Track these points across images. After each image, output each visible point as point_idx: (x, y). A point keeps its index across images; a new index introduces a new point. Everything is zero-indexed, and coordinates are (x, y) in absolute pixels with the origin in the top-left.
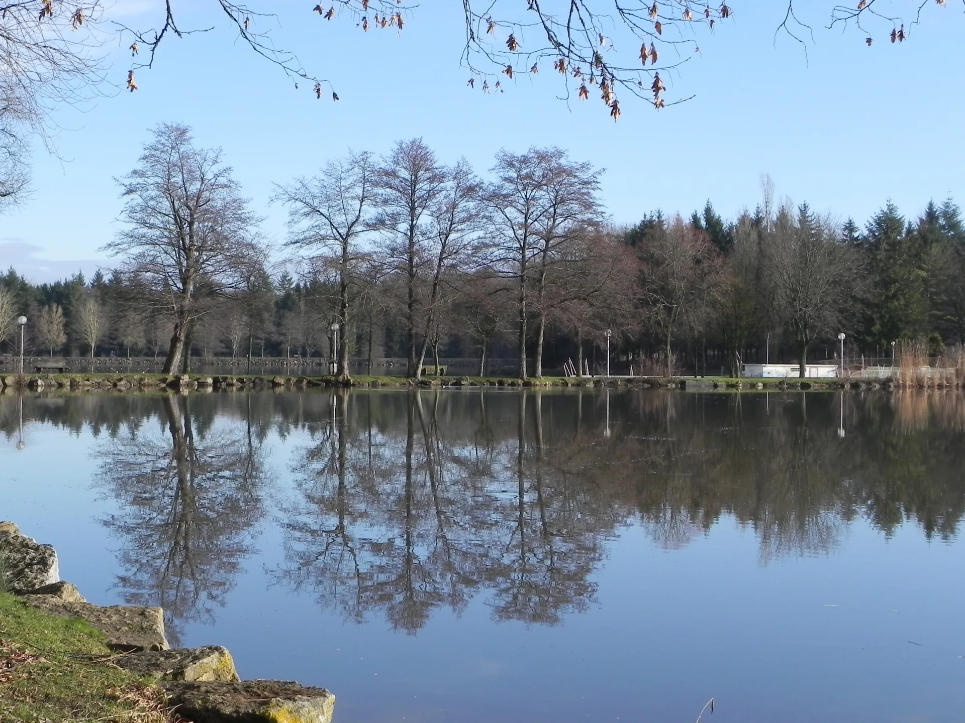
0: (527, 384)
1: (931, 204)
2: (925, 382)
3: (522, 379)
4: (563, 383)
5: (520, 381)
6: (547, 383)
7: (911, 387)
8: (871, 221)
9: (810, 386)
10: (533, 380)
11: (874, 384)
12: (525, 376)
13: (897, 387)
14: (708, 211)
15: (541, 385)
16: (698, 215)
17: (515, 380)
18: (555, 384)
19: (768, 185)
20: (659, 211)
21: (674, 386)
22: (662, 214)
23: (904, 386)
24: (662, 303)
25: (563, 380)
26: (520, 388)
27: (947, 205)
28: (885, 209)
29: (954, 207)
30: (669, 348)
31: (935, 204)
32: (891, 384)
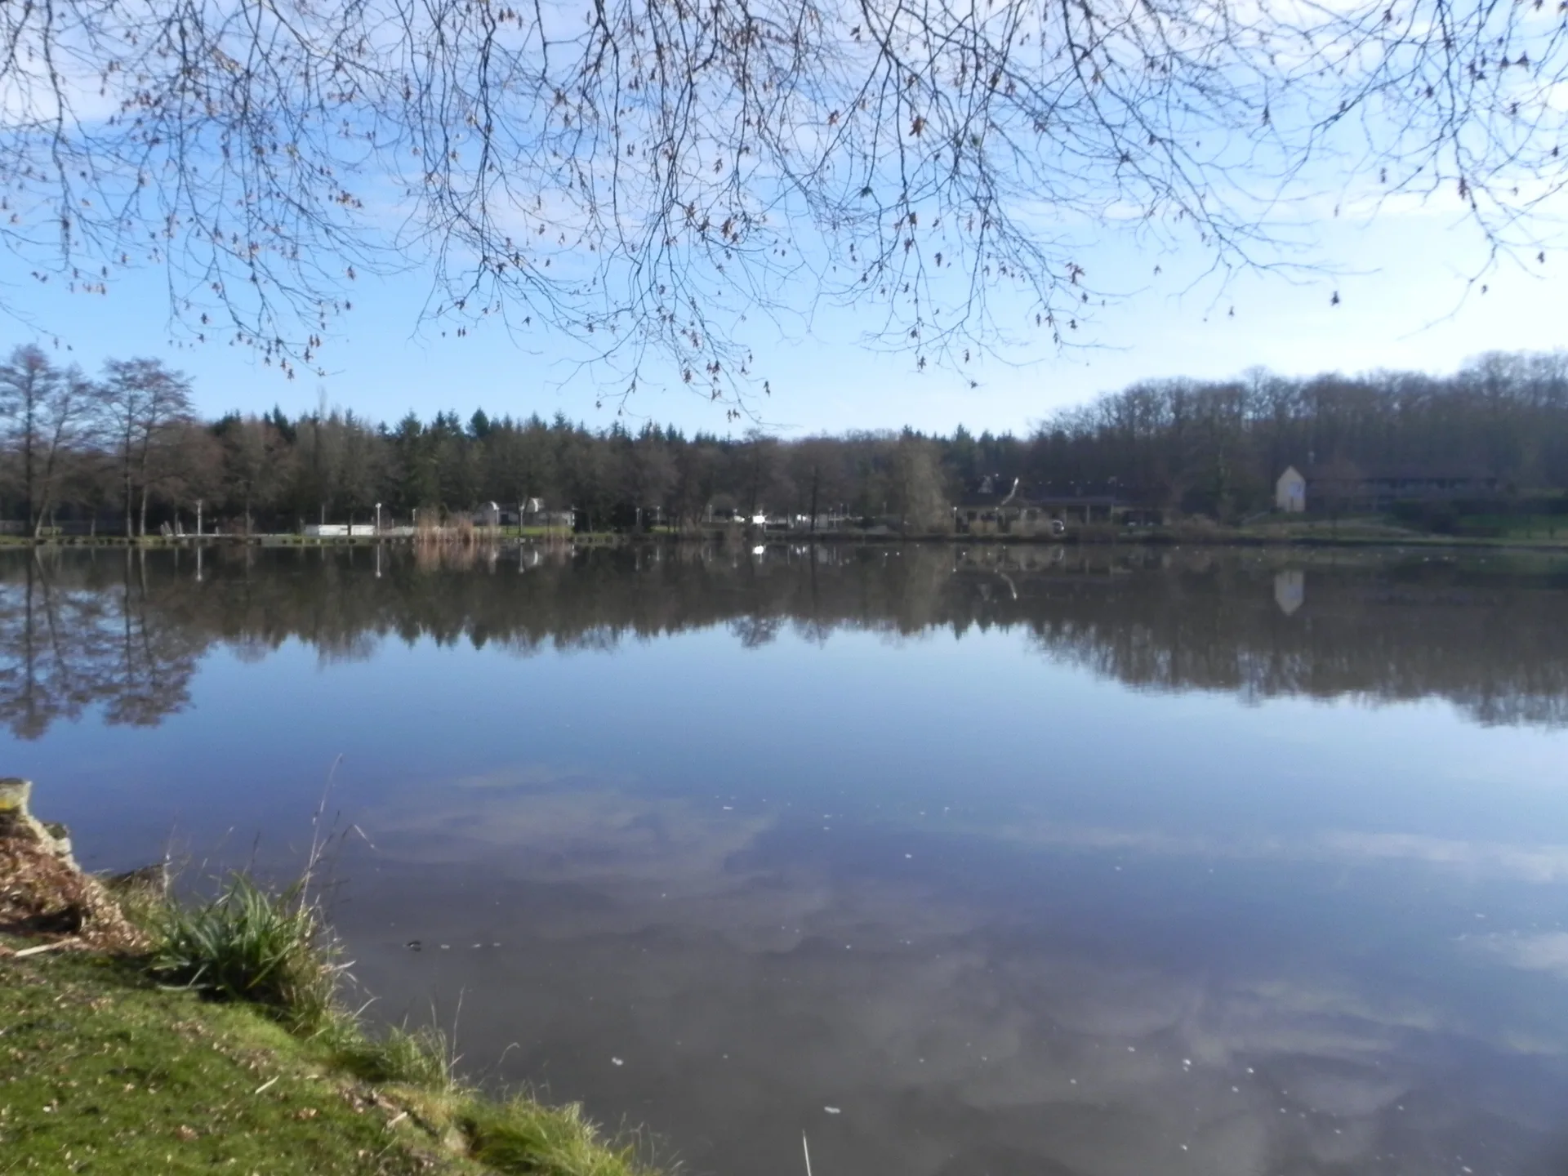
0: (132, 542)
1: (440, 413)
2: (437, 538)
3: (127, 537)
4: (162, 541)
5: (126, 540)
6: (149, 540)
7: (428, 541)
8: (398, 423)
9: (355, 542)
10: (137, 539)
11: (401, 539)
12: (130, 535)
13: (418, 541)
15: (144, 542)
16: (269, 415)
17: (121, 539)
18: (155, 542)
20: (237, 410)
21: (252, 542)
22: (240, 412)
23: (423, 541)
24: (243, 480)
25: (162, 538)
26: (126, 545)
27: (451, 414)
28: (408, 415)
29: (455, 415)
30: (248, 513)
31: (443, 413)
32: (414, 540)
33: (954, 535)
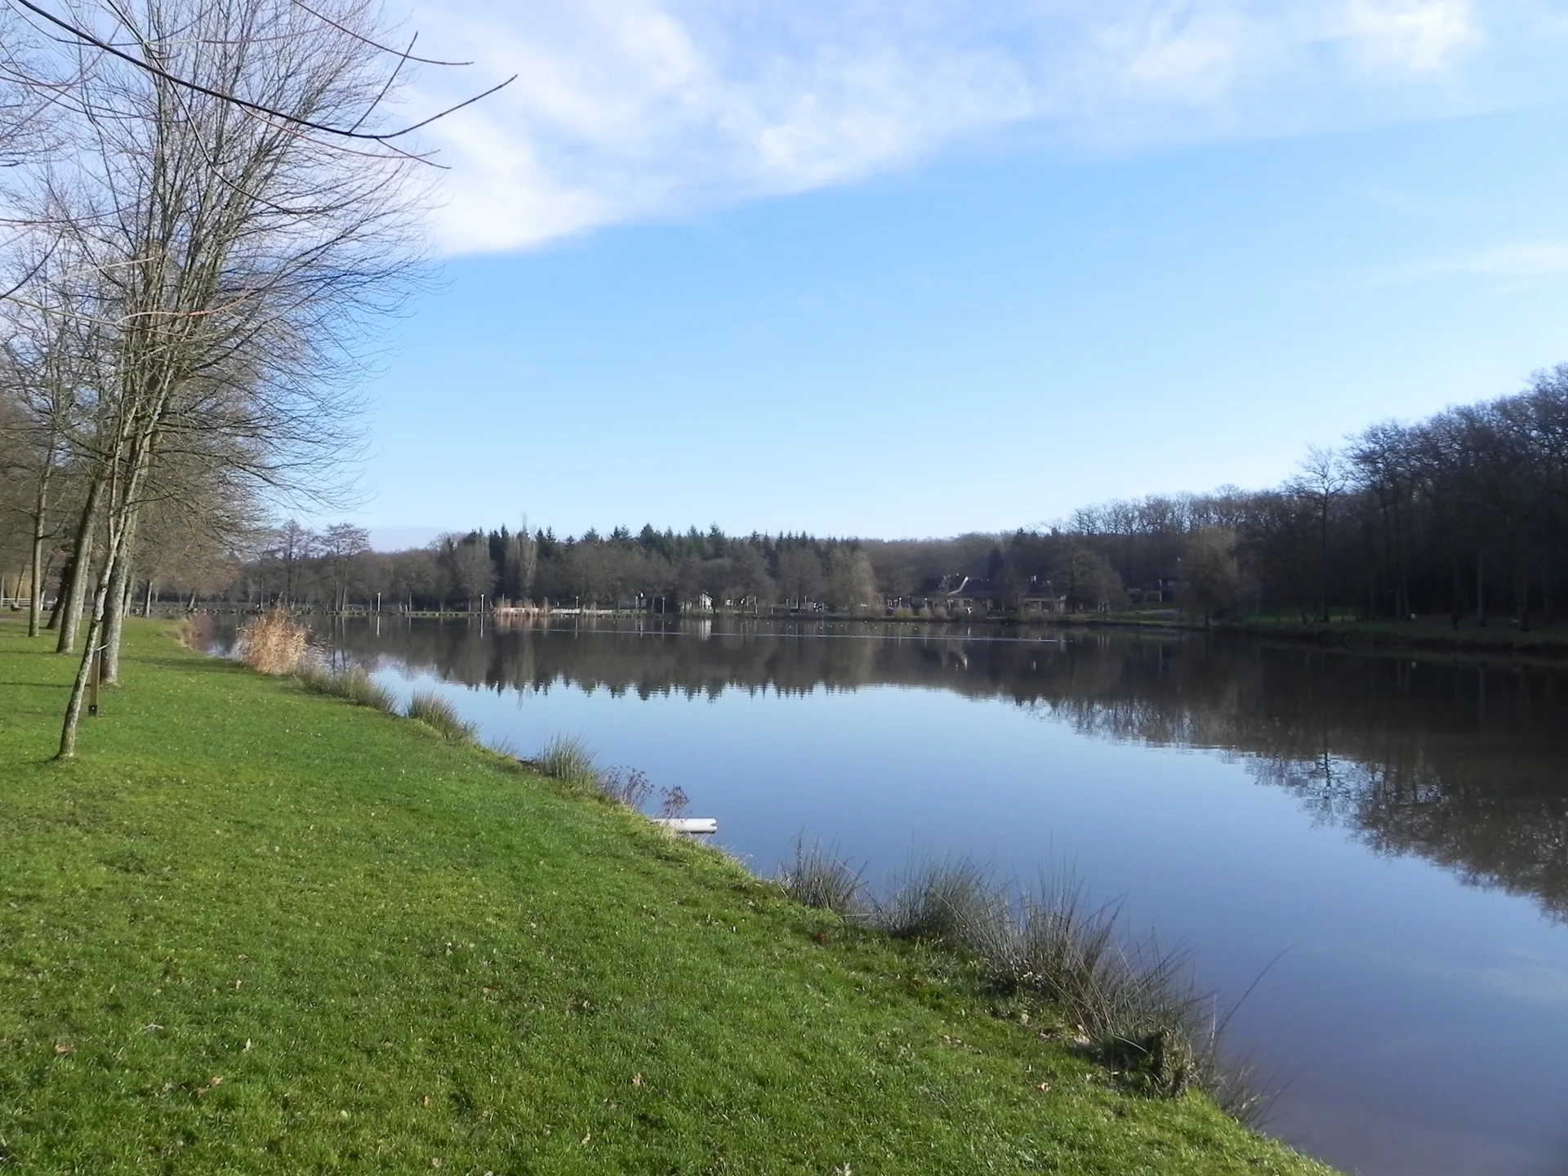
2: (509, 614)
4: (353, 613)
5: (335, 612)
6: (346, 613)
7: (503, 615)
9: (459, 615)
10: (340, 612)
11: (487, 614)
12: (337, 610)
13: (497, 616)
14: (503, 528)
15: (343, 614)
18: (349, 614)
19: (525, 518)
21: (400, 614)
23: (500, 615)
24: (405, 581)
30: (410, 599)
32: (494, 614)
33: (884, 617)
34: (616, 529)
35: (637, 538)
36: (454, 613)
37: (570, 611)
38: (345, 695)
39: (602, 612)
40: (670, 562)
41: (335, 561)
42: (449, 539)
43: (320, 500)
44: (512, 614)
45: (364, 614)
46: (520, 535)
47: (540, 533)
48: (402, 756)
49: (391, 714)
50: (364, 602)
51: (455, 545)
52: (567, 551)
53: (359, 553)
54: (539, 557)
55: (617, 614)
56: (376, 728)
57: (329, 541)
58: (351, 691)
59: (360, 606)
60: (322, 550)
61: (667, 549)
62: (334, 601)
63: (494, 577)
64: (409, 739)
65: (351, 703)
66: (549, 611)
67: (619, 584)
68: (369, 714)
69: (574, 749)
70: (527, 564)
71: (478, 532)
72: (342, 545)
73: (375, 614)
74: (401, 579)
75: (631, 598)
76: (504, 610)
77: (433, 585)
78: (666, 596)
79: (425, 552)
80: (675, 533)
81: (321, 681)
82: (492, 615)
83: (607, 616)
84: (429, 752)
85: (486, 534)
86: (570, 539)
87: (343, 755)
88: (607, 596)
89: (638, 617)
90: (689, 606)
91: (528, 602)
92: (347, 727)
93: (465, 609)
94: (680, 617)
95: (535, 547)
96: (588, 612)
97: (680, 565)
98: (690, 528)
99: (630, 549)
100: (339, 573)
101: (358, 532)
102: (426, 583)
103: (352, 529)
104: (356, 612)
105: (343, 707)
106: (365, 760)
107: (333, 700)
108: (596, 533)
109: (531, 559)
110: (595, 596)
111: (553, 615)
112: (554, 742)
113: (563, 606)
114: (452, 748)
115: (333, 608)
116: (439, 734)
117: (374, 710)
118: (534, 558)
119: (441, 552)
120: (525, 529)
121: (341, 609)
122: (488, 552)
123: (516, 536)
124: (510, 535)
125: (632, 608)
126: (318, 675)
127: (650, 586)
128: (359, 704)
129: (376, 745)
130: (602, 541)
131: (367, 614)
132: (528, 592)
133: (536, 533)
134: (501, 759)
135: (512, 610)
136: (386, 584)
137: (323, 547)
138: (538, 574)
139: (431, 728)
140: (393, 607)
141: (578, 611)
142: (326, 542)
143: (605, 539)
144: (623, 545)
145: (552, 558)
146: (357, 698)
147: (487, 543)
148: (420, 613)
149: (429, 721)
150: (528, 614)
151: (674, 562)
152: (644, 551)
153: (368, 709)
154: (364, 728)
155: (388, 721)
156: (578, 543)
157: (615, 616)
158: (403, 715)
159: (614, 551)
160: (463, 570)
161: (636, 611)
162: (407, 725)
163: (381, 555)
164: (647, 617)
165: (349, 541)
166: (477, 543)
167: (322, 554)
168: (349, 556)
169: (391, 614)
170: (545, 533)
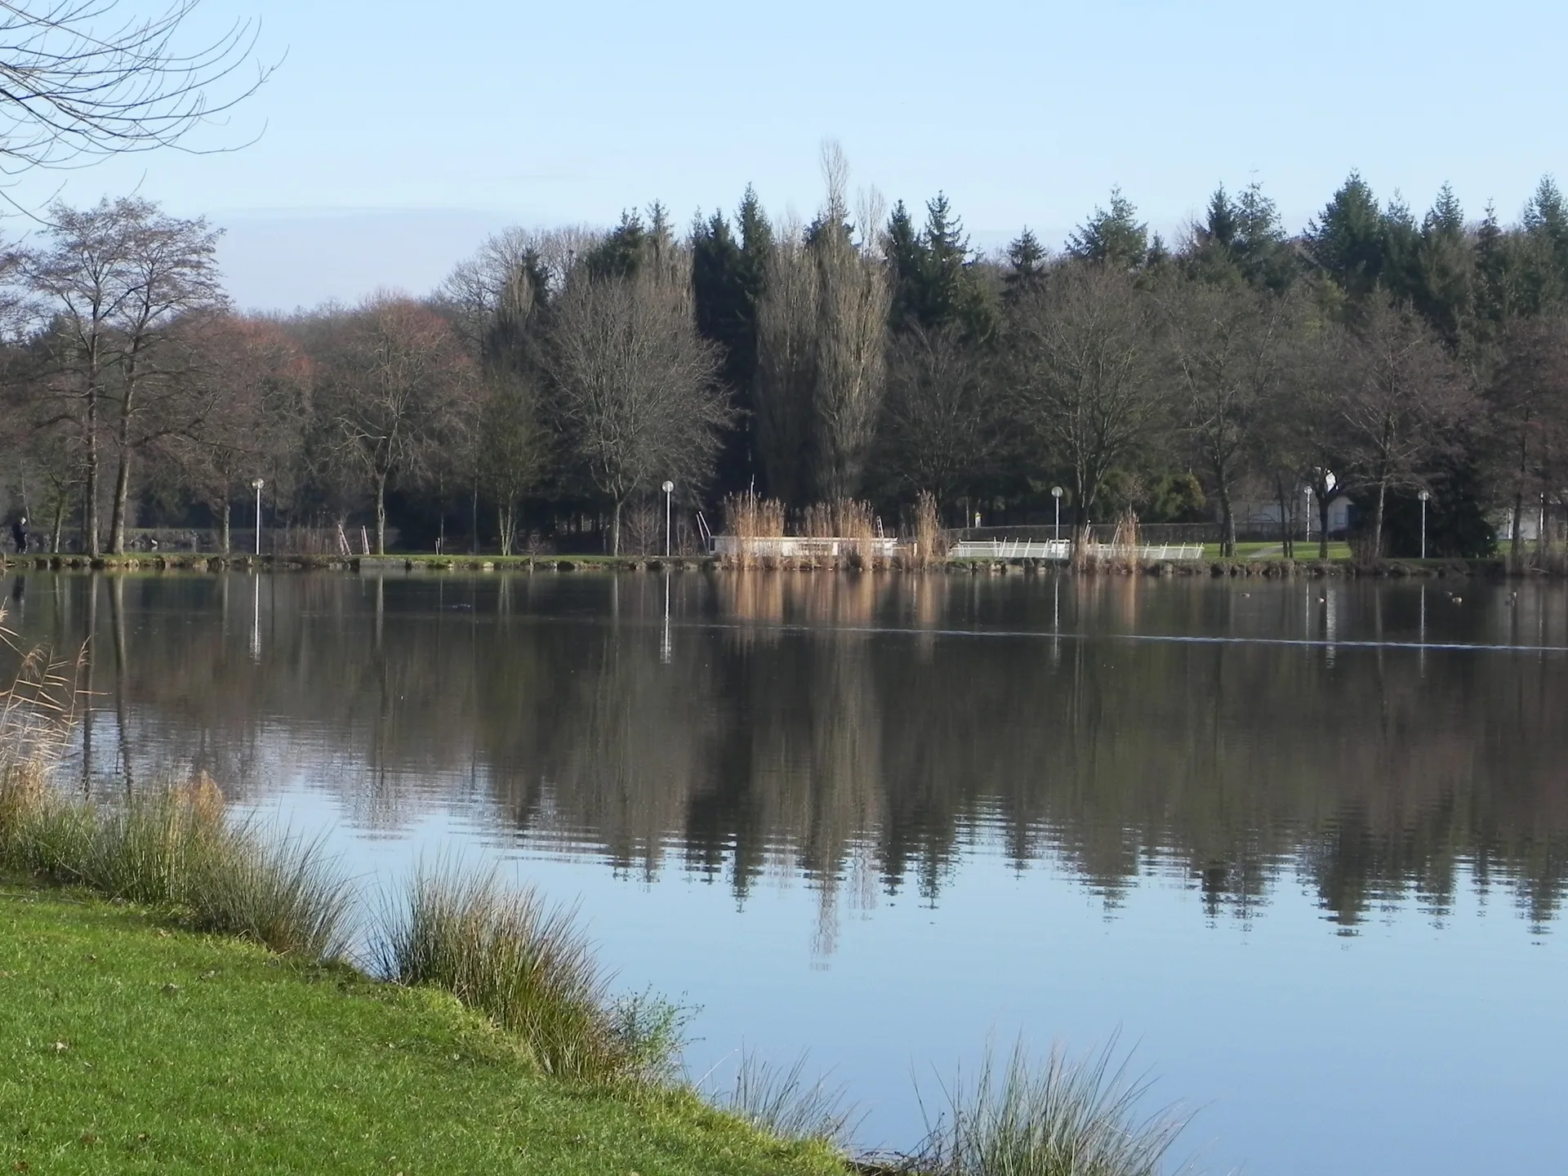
0: (97, 565)
1: (1220, 197)
2: (778, 561)
3: (91, 555)
4: (157, 563)
5: (87, 559)
6: (131, 561)
7: (754, 569)
8: (1078, 234)
9: (573, 567)
10: (107, 559)
11: (688, 564)
12: (96, 552)
13: (728, 568)
14: (749, 209)
15: (119, 566)
16: (724, 221)
17: (78, 558)
18: (144, 565)
19: (835, 165)
20: (657, 206)
21: (339, 566)
22: (663, 212)
23: (741, 568)
24: (359, 433)
25: (159, 557)
26: (87, 570)
27: (1249, 200)
28: (1109, 210)
29: (1264, 204)
30: (380, 506)
31: (1228, 196)
32: (717, 564)
34: (1219, 201)
35: (1308, 241)
36: (556, 560)
37: (1028, 550)
38: (150, 892)
39: (1162, 552)
40: (1452, 342)
41: (86, 354)
42: (530, 258)
43: (38, 104)
44: (789, 567)
45: (202, 566)
46: (818, 236)
47: (900, 224)
48: (384, 1137)
49: (332, 966)
50: (201, 516)
51: (556, 282)
52: (1010, 297)
53: (178, 322)
54: (896, 324)
55: (1227, 564)
56: (277, 1023)
57: (61, 273)
58: (173, 877)
59: (183, 534)
60: (35, 309)
61: (1434, 284)
62: (82, 515)
63: (716, 411)
64: (405, 1069)
65: (173, 923)
66: (940, 547)
67: (1232, 433)
68: (245, 967)
69: (1080, 1121)
70: (846, 357)
71: (647, 224)
72: (113, 287)
73: (240, 566)
74: (343, 422)
75: (1284, 494)
76: (755, 545)
77: (469, 449)
78: (1433, 484)
79: (436, 311)
80: (1471, 216)
81: (52, 835)
82: (706, 567)
83: (1185, 570)
84: (488, 1121)
85: (681, 230)
86: (1026, 250)
87: (158, 1127)
88: (1180, 487)
89: (1318, 572)
90: (1530, 530)
91: (853, 515)
92: (166, 1017)
93: (595, 543)
94: (1496, 573)
95: (879, 286)
96: (1101, 551)
97: (1495, 353)
98: (1532, 192)
99: (1277, 284)
100: (100, 400)
101: (171, 235)
102: (441, 438)
103: (149, 222)
104: (171, 558)
105: (143, 937)
106: (242, 1148)
107: (104, 908)
108: (1137, 219)
109: (862, 329)
110: (1133, 486)
111: (956, 565)
112: (999, 1083)
113: (998, 526)
114: (578, 1108)
115: (79, 544)
116: (525, 1052)
117: (263, 951)
118: (876, 329)
119: (501, 313)
120: (836, 204)
121: (110, 548)
122: (689, 305)
123: (799, 238)
124: (777, 235)
125: (1288, 534)
126: (37, 811)
127: (1365, 440)
128: (204, 925)
129: (279, 1091)
130: (1157, 256)
131: (213, 564)
132: (852, 469)
133: (883, 224)
134: (777, 1154)
135: (788, 546)
136: (288, 445)
137: (38, 296)
138: (892, 397)
139: (489, 1026)
140: (313, 537)
141: (1059, 549)
142: (51, 275)
143: (1172, 246)
144: (1249, 274)
145: (955, 327)
146: (194, 897)
147: (686, 268)
148: (420, 561)
149: (482, 997)
150: (853, 564)
151: (1466, 339)
152: (1337, 293)
153: (238, 946)
154: (231, 1021)
155: (321, 994)
156: (1061, 265)
157: (1216, 571)
158: (375, 970)
159: (1208, 296)
160: (588, 380)
161: (1307, 551)
162: (393, 1011)
163: (262, 327)
164: (1352, 572)
165: (137, 271)
166: (644, 276)
167: (34, 326)
168: (139, 336)
169: (306, 566)
170: (920, 224)
